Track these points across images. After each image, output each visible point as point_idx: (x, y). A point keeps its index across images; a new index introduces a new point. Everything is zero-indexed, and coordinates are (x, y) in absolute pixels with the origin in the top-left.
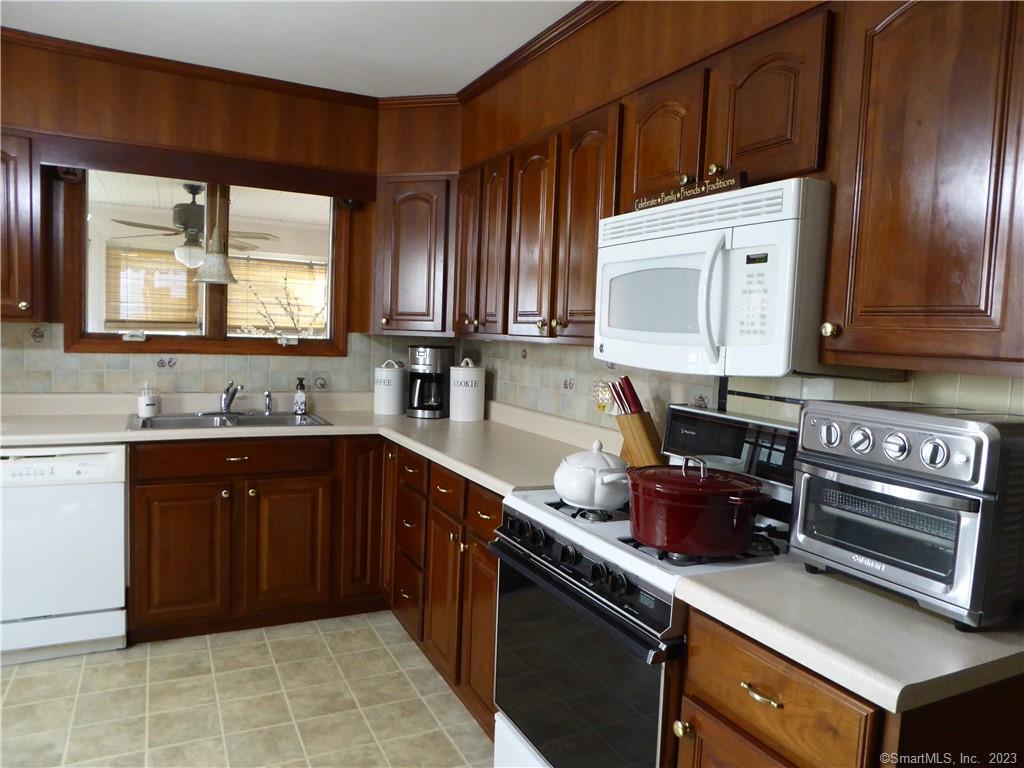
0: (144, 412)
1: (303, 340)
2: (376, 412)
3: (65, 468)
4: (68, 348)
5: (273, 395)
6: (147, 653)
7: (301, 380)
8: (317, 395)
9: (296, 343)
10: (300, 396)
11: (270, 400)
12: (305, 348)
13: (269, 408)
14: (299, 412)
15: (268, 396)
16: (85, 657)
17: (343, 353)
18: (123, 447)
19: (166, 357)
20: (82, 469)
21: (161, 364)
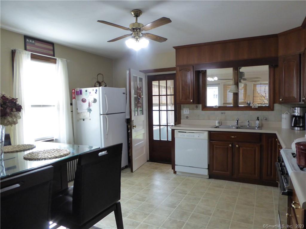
0: (217, 125)
1: (259, 106)
2: (282, 128)
3: (196, 135)
4: (203, 110)
5: (250, 122)
6: (213, 181)
7: (258, 118)
8: (264, 122)
9: (257, 107)
10: (257, 122)
11: (249, 123)
12: (260, 108)
13: (249, 125)
14: (257, 126)
15: (248, 122)
16: (200, 178)
17: (273, 110)
18: (207, 132)
19: (223, 111)
20: (199, 136)
21: (222, 113)
